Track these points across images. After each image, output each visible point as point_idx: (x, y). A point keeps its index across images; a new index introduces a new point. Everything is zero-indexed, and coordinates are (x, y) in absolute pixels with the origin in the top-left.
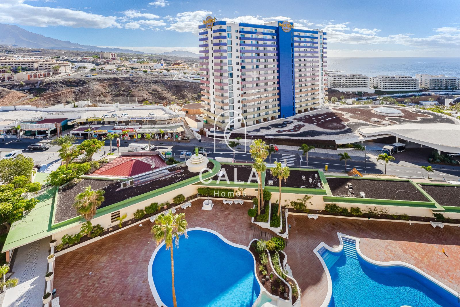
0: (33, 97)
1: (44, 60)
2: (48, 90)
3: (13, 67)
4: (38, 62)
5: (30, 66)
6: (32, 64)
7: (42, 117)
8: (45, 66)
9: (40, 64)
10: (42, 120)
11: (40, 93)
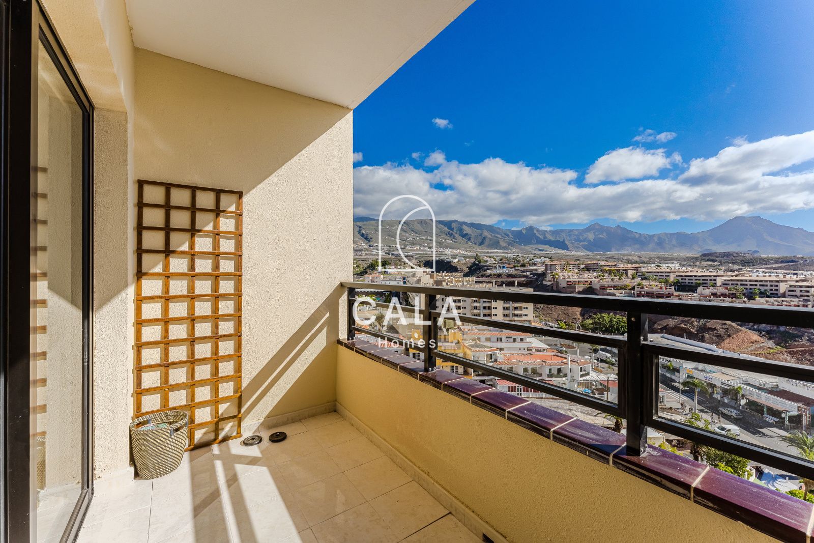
0: (774, 346)
1: (798, 279)
2: (801, 337)
3: (746, 289)
4: (786, 281)
5: (774, 288)
6: (777, 286)
7: (777, 385)
8: (798, 289)
9: (791, 286)
10: (778, 390)
11: (786, 342)
